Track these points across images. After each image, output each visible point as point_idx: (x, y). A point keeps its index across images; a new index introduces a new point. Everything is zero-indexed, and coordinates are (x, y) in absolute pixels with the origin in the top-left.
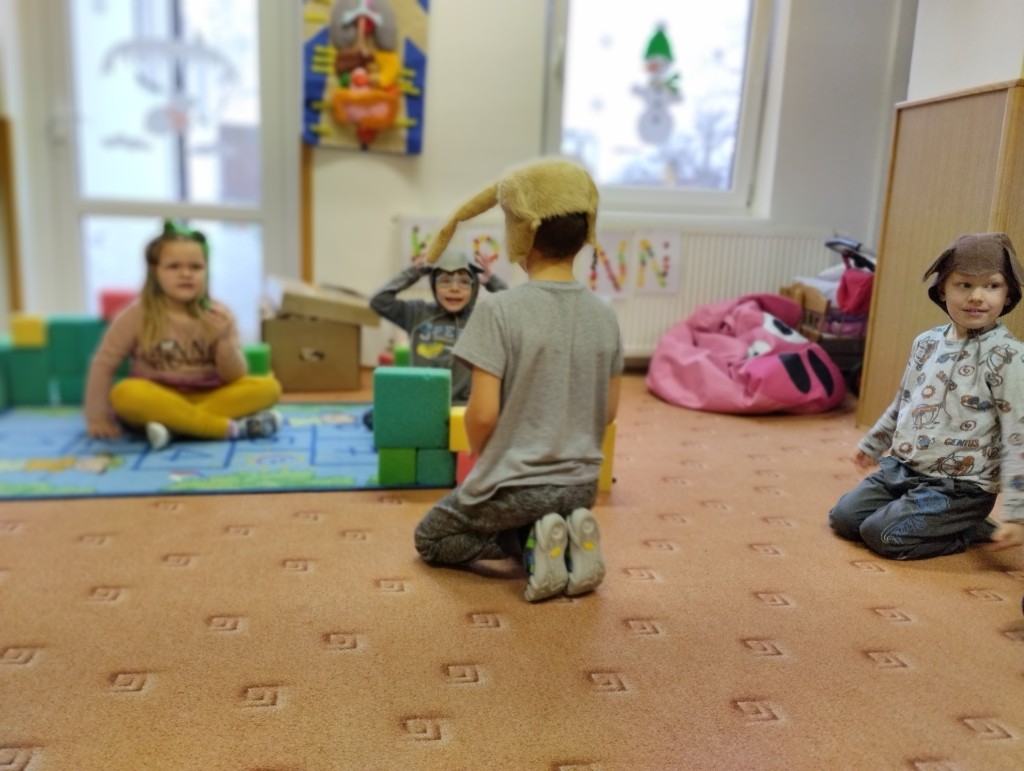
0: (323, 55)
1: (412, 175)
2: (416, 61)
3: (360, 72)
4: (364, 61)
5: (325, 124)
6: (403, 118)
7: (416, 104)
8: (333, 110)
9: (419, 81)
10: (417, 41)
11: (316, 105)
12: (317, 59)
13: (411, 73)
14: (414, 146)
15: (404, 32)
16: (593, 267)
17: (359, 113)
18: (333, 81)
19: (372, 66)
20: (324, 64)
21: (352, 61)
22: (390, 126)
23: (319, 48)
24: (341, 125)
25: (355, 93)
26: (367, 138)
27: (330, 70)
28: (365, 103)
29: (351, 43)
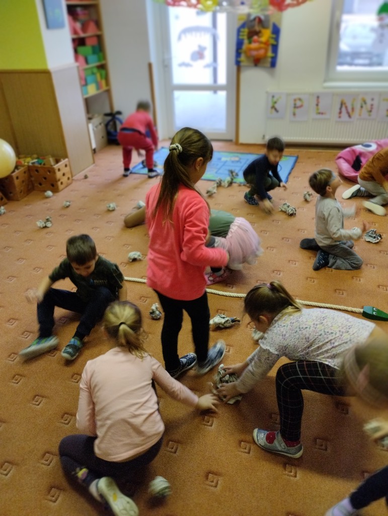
0: (243, 32)
1: (272, 75)
2: (276, 31)
3: (255, 38)
4: (257, 33)
5: (243, 58)
6: (270, 54)
7: (275, 48)
8: (245, 52)
9: (277, 39)
10: (277, 23)
11: (240, 51)
12: (241, 34)
13: (274, 36)
14: (273, 64)
15: (273, 20)
16: (341, 109)
17: (254, 53)
18: (246, 41)
19: (260, 35)
20: (243, 35)
21: (253, 34)
22: (265, 57)
23: (242, 30)
24: (248, 57)
25: (254, 45)
26: (257, 62)
27: (245, 37)
28: (257, 49)
29: (253, 26)
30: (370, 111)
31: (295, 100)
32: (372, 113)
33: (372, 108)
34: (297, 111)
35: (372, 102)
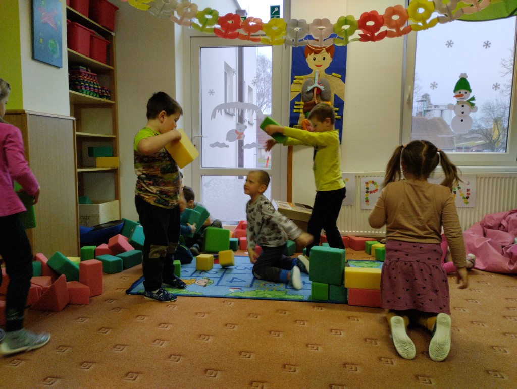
0: (298, 105)
7: (339, 123)
9: (341, 112)
12: (296, 107)
13: (337, 109)
20: (298, 109)
23: (296, 103)
30: (467, 198)
31: (367, 183)
32: (468, 200)
33: (468, 194)
34: (370, 196)
35: (468, 187)
